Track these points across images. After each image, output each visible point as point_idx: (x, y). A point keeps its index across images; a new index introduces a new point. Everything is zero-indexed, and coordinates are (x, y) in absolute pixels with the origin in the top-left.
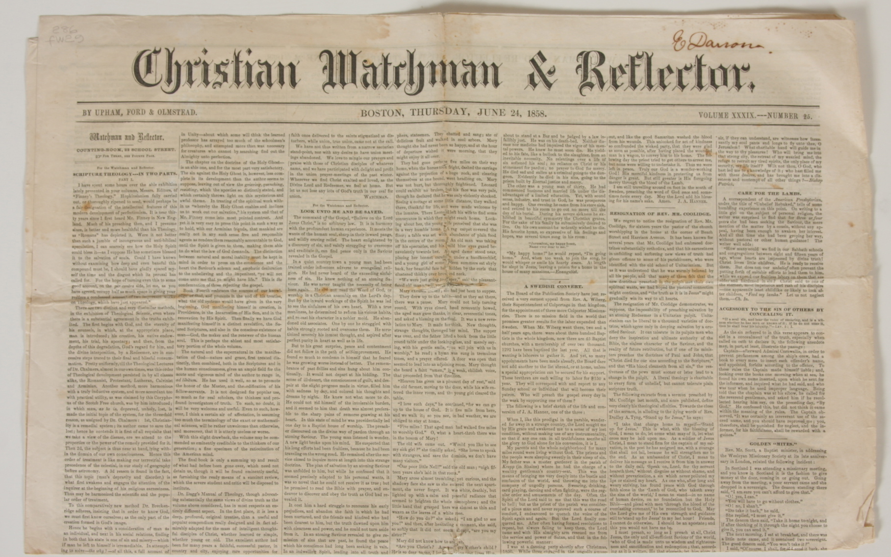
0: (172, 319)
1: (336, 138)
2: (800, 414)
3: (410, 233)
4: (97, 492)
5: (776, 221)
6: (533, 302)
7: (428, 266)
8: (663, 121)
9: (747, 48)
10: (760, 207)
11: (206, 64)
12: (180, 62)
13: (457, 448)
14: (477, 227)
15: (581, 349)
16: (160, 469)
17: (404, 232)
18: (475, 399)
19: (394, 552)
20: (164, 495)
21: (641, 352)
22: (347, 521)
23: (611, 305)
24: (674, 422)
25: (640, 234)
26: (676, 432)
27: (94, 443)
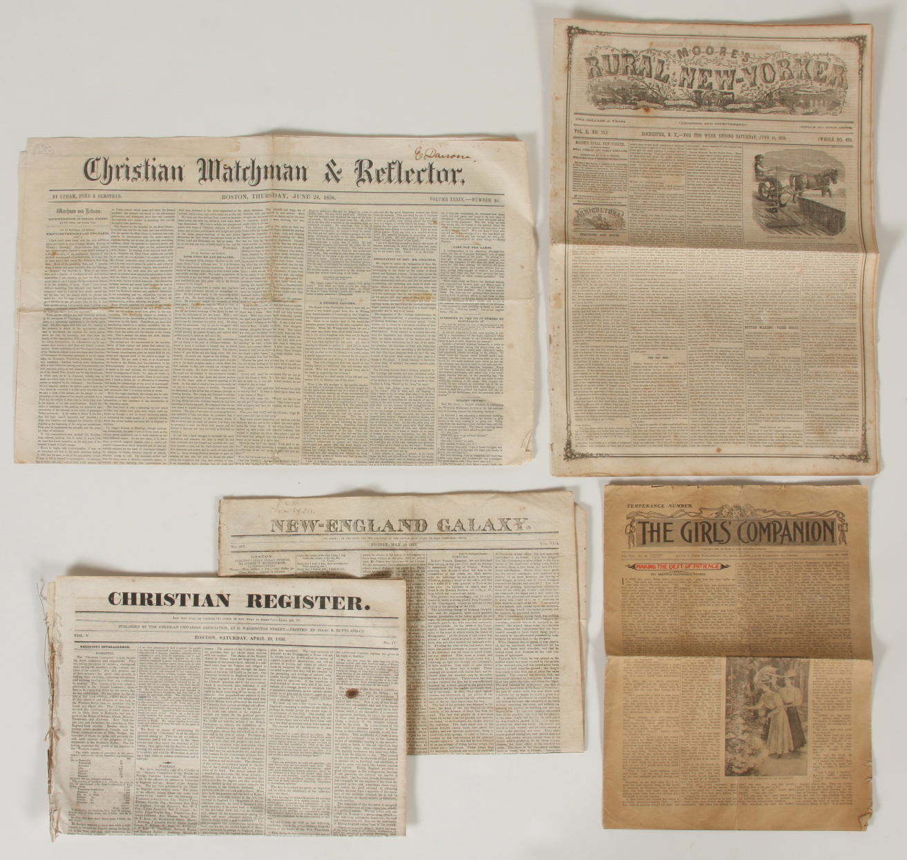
0: (104, 322)
1: (206, 212)
2: (488, 383)
3: (250, 270)
4: (58, 426)
5: (476, 264)
6: (325, 313)
7: (261, 290)
8: (408, 203)
9: (460, 158)
10: (467, 256)
11: (127, 167)
12: (112, 166)
13: (276, 401)
14: (292, 267)
15: (354, 342)
16: (96, 413)
17: (247, 269)
18: (288, 371)
19: (237, 464)
20: (98, 428)
21: (391, 344)
22: (209, 445)
23: (373, 315)
24: (411, 387)
25: (392, 272)
26: (412, 393)
27: (56, 396)
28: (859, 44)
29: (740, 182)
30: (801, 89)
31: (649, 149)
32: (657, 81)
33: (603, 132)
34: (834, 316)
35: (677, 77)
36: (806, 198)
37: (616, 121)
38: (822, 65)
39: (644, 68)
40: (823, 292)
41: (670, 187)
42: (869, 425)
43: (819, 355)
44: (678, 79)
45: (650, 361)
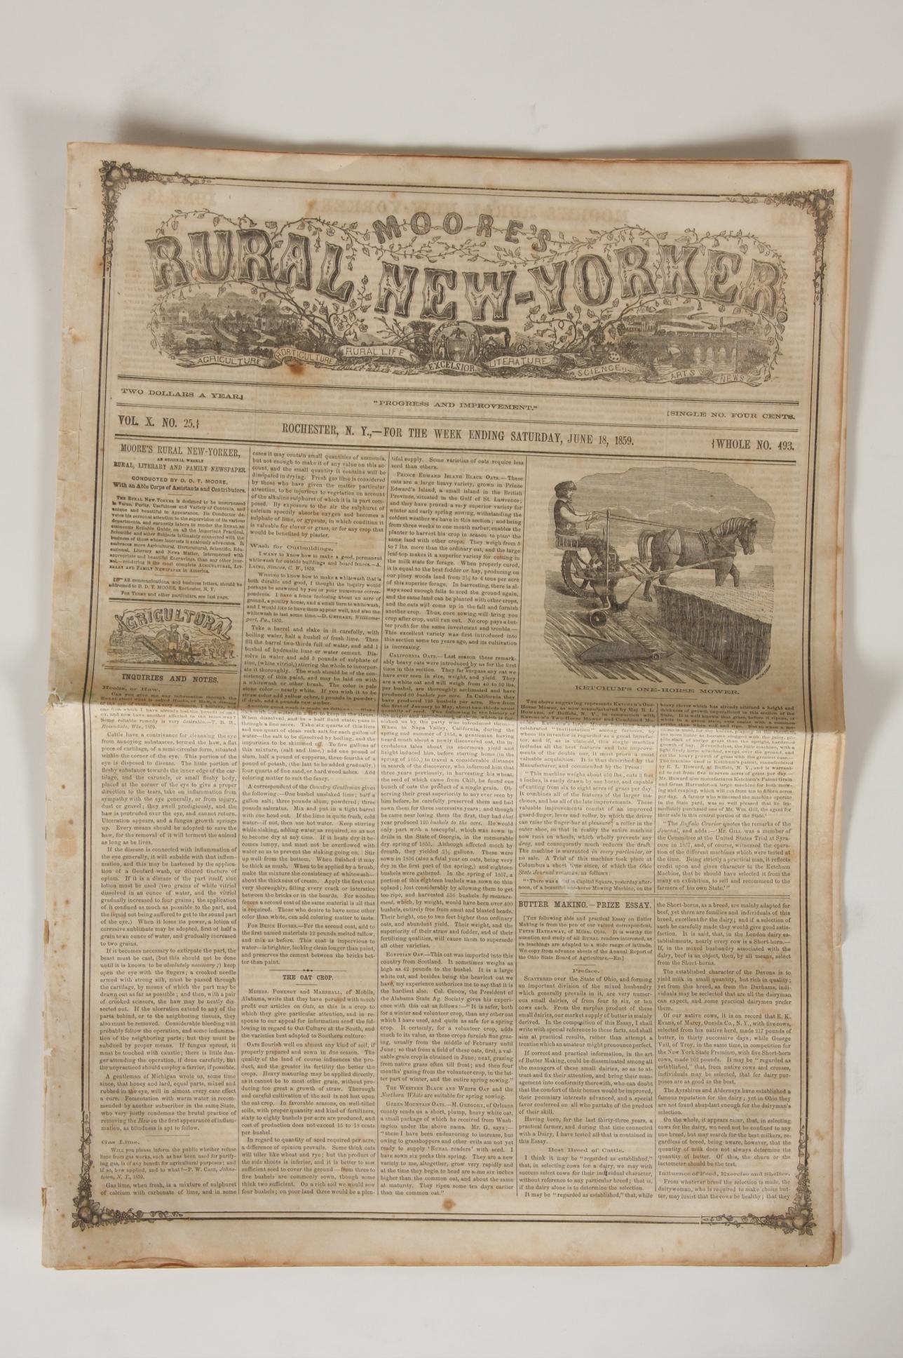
28: (816, 211)
29: (517, 548)
30: (674, 320)
31: (301, 466)
32: (322, 298)
33: (189, 423)
34: (736, 878)
35: (372, 288)
36: (678, 588)
37: (221, 396)
38: (727, 262)
39: (294, 266)
40: (709, 820)
41: (345, 560)
42: (814, 1144)
43: (696, 972)
44: (375, 294)
45: (288, 985)
